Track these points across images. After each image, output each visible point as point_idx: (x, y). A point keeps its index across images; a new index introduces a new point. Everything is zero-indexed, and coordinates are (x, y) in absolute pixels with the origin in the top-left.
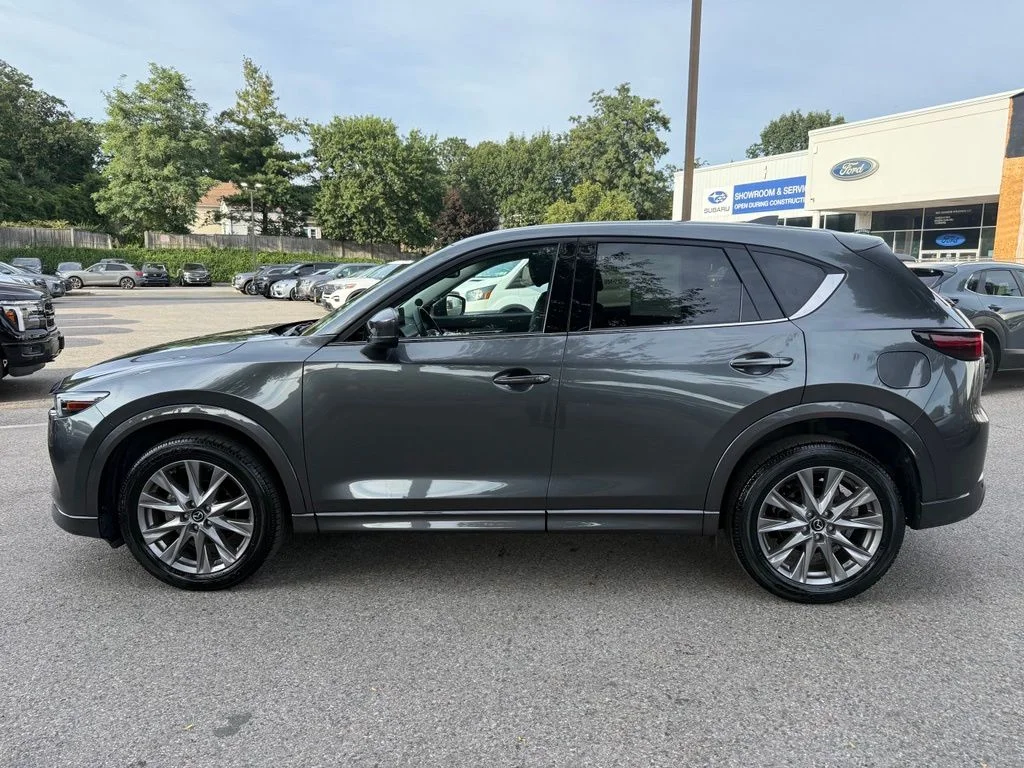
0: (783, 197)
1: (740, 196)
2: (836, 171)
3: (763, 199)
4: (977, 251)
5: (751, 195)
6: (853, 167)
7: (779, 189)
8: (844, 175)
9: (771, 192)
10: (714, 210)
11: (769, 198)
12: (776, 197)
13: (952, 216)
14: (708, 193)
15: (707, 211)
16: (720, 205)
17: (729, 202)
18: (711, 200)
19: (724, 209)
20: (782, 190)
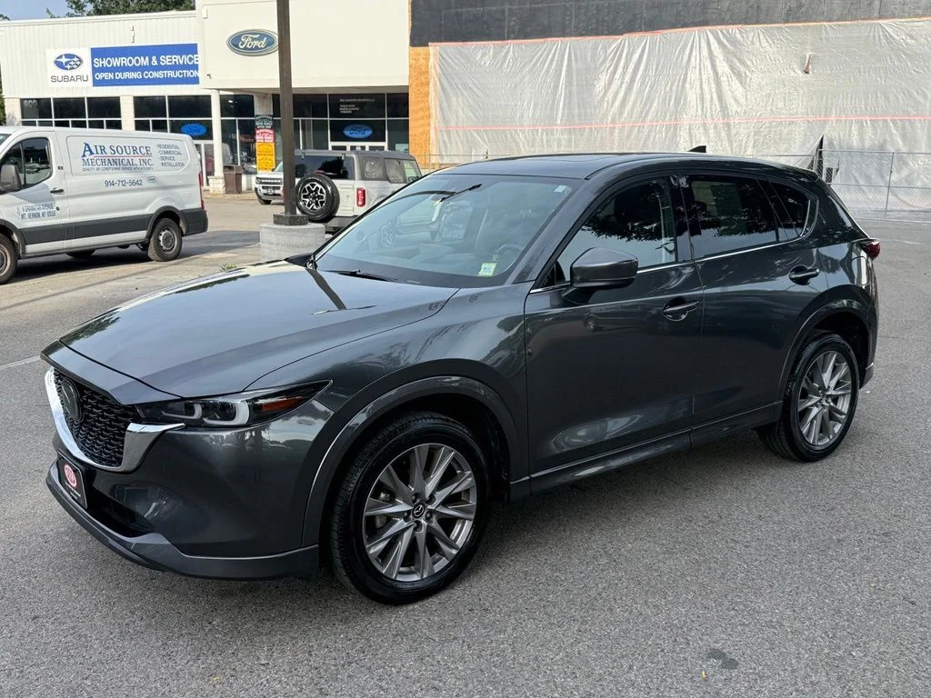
0: (159, 68)
1: (100, 63)
2: (235, 43)
3: (134, 69)
4: (385, 144)
5: (116, 62)
6: (254, 39)
7: (154, 58)
8: (245, 48)
9: (144, 61)
10: (65, 79)
11: (142, 69)
12: (150, 68)
13: (357, 104)
14: (52, 55)
15: (54, 79)
16: (74, 73)
17: (86, 69)
18: (59, 65)
19: (80, 78)
20: (158, 60)
